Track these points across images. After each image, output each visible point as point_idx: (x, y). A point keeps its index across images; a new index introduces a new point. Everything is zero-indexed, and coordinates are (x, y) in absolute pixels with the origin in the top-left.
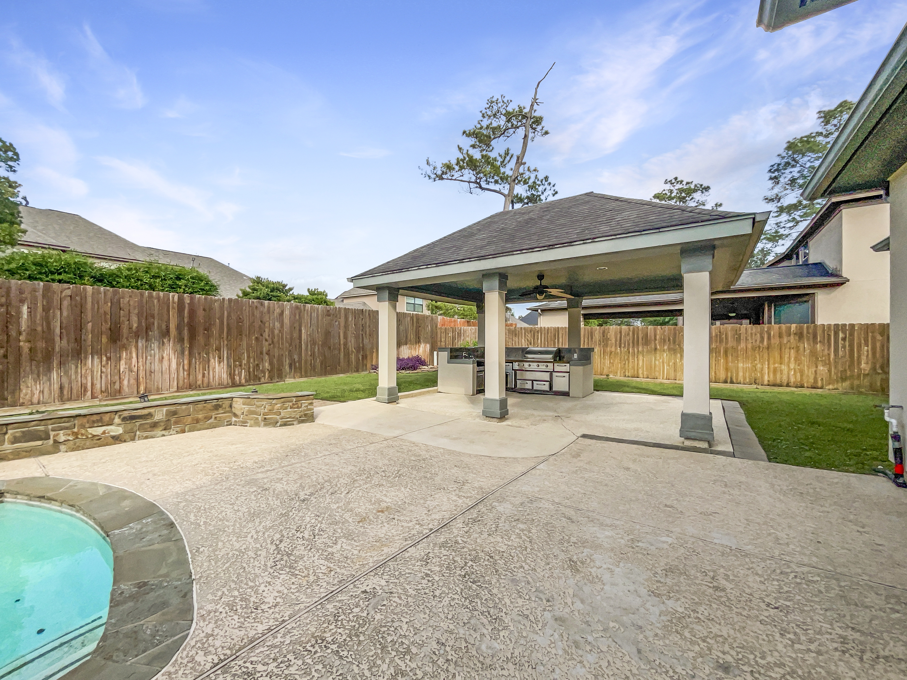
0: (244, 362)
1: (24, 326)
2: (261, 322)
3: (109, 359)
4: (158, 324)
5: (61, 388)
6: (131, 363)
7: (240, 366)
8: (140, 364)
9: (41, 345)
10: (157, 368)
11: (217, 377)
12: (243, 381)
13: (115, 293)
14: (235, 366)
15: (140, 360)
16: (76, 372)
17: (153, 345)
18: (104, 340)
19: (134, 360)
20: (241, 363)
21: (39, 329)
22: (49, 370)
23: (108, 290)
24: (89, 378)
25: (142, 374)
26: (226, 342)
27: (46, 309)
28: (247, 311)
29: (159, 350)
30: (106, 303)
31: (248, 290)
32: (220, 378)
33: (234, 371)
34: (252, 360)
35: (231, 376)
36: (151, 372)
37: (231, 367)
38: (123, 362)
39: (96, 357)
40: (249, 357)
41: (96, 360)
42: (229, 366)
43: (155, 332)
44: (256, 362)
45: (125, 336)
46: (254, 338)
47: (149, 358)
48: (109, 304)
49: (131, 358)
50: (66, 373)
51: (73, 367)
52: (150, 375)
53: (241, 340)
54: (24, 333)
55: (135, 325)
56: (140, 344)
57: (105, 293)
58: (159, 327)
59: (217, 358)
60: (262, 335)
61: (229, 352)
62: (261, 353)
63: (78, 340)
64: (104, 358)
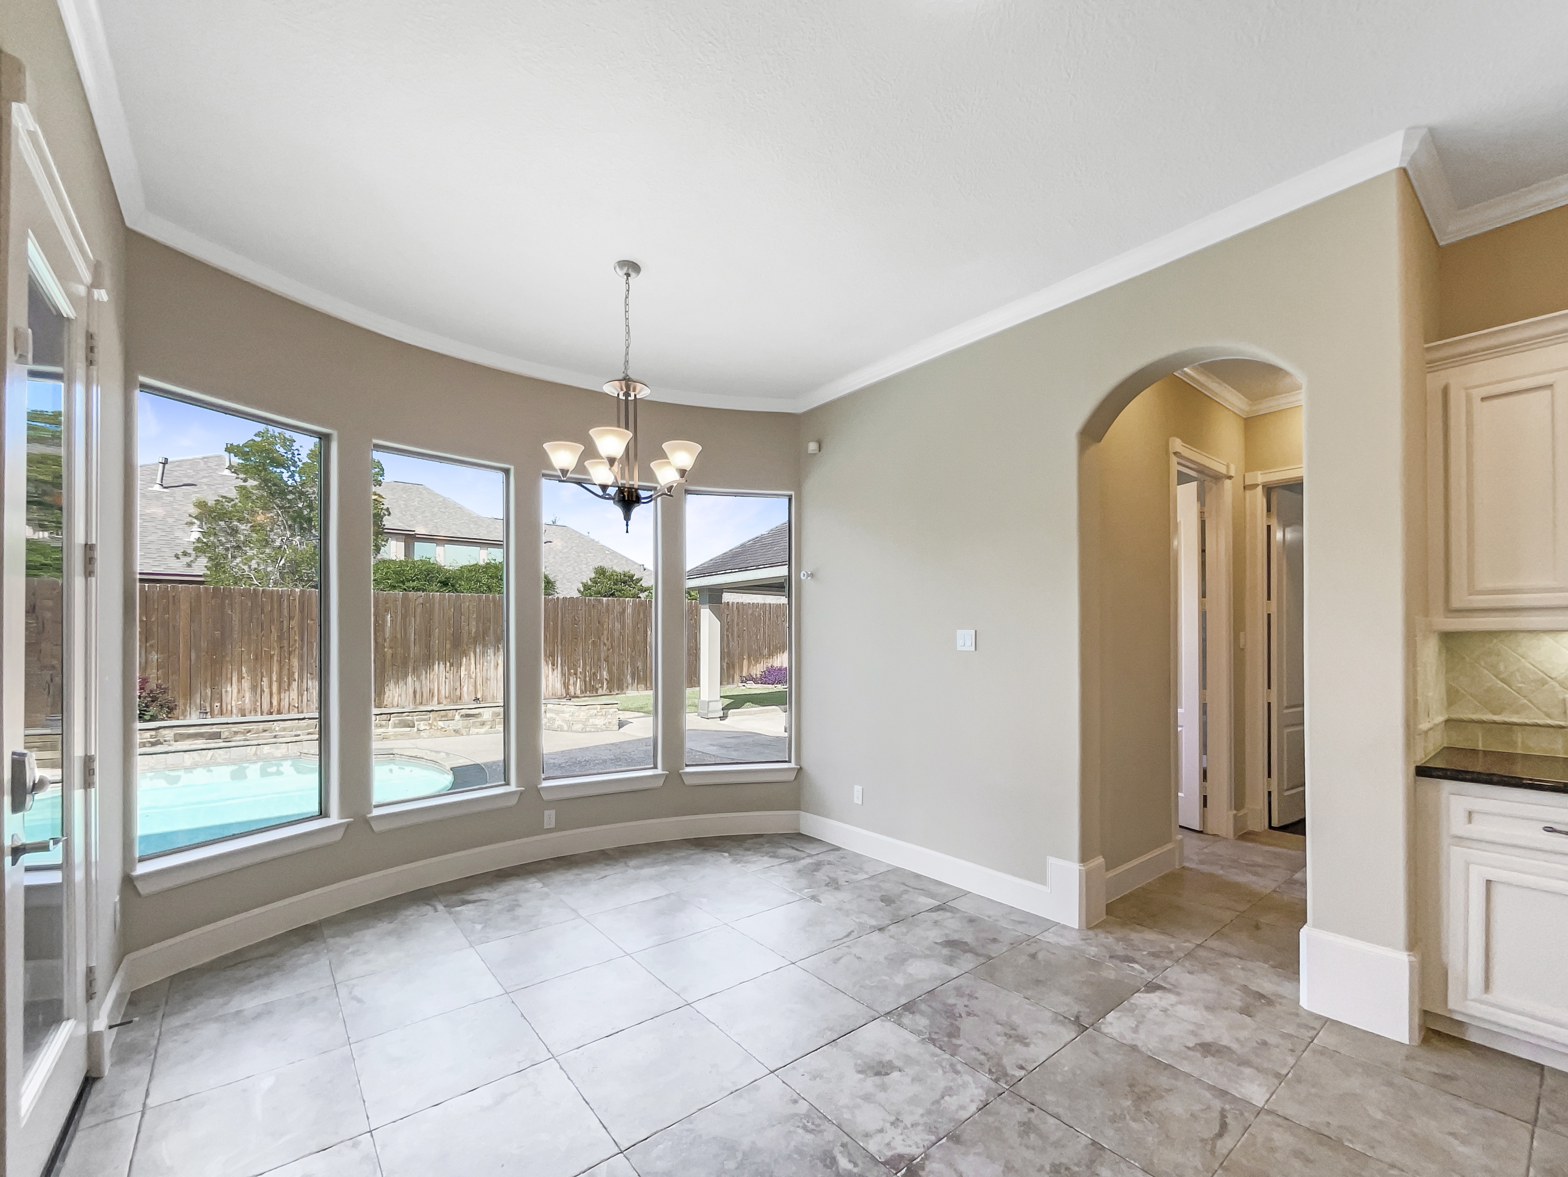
0: (580, 670)
1: (387, 635)
2: (599, 623)
3: (452, 665)
4: (494, 627)
5: (415, 692)
6: (470, 670)
7: (576, 674)
8: (478, 670)
9: (400, 650)
10: (492, 676)
11: (550, 686)
12: (578, 692)
13: (458, 597)
14: (570, 674)
15: (478, 666)
16: (426, 678)
17: (489, 650)
18: (448, 646)
19: (473, 666)
20: (576, 671)
21: (399, 636)
22: (406, 676)
23: (451, 596)
24: (436, 684)
25: (479, 681)
26: (560, 647)
27: (404, 617)
28: (583, 611)
29: (495, 655)
30: (450, 609)
31: (590, 583)
32: (553, 686)
33: (569, 680)
34: (588, 668)
35: (566, 685)
36: (487, 679)
37: (565, 675)
38: (463, 668)
39: (441, 663)
40: (585, 664)
41: (442, 666)
42: (563, 674)
43: (491, 637)
44: (593, 671)
45: (465, 640)
46: (590, 642)
47: (485, 664)
48: (452, 610)
49: (470, 665)
50: (418, 677)
51: (424, 672)
52: (486, 682)
53: (576, 644)
54: (388, 640)
55: (474, 630)
56: (478, 650)
57: (448, 597)
58: (495, 632)
59: (550, 665)
60: (599, 639)
61: (564, 659)
62: (599, 659)
63: (428, 647)
64: (448, 664)
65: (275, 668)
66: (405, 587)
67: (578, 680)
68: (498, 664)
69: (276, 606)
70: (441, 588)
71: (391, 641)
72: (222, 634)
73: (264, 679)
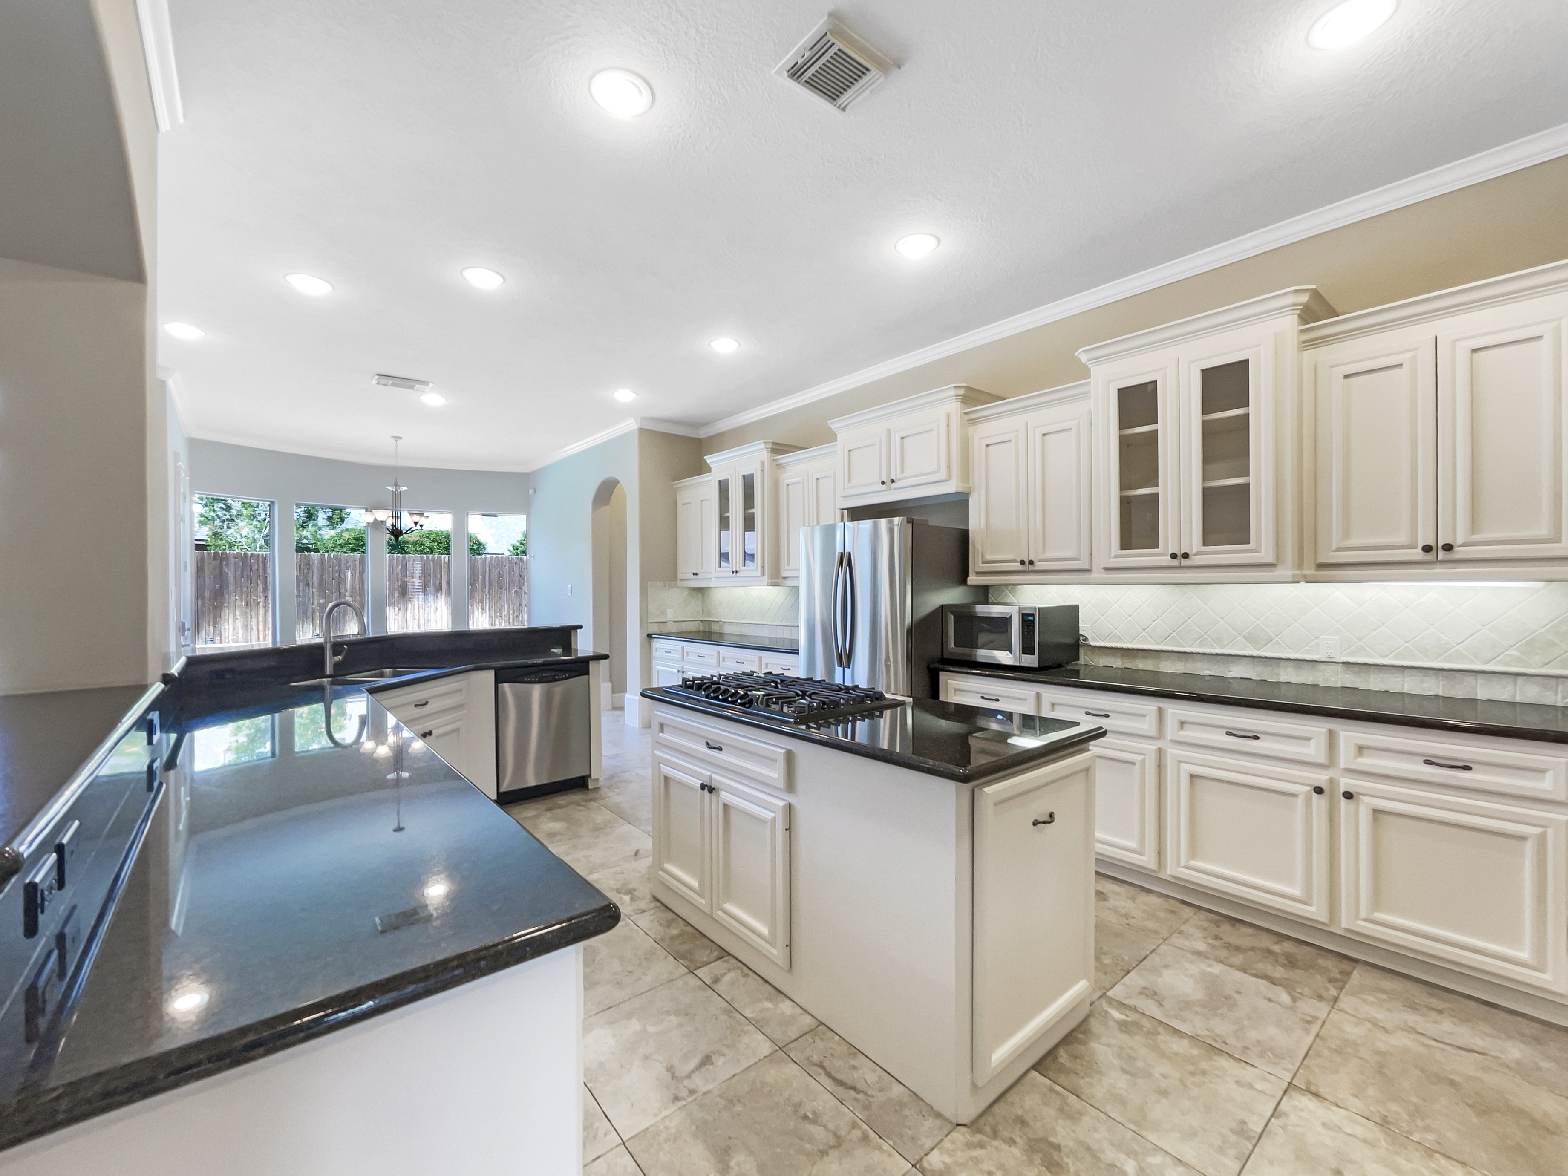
65: (261, 611)
66: (363, 550)
67: (504, 621)
68: (437, 609)
69: (261, 566)
70: (392, 550)
71: (352, 591)
72: (221, 587)
73: (253, 620)
